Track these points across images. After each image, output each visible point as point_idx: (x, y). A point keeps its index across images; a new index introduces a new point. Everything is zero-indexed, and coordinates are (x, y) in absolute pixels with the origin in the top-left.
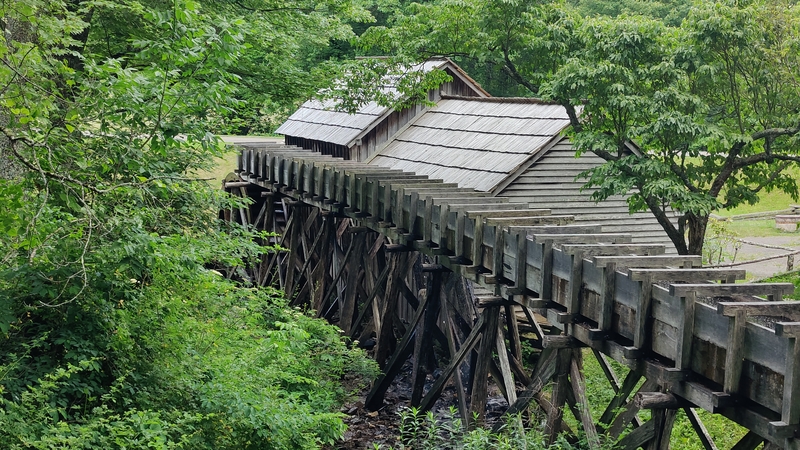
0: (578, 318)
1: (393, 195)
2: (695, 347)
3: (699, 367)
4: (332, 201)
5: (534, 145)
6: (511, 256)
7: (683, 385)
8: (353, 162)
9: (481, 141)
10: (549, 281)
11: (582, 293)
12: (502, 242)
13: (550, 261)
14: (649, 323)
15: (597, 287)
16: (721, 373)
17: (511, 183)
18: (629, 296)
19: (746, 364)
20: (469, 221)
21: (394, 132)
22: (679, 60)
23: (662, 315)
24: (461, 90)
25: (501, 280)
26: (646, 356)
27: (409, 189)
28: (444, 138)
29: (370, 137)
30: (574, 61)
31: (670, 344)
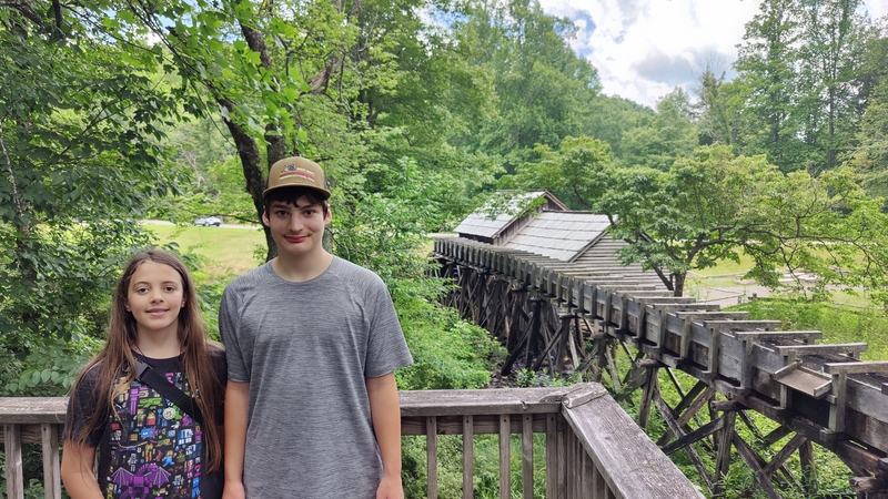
0: (610, 323)
1: (516, 262)
2: (667, 336)
3: (668, 345)
4: (483, 267)
5: (593, 236)
6: (576, 292)
7: (661, 355)
8: (495, 246)
9: (564, 234)
10: (595, 305)
11: (611, 310)
12: (571, 286)
13: (596, 294)
14: (644, 324)
15: (618, 307)
16: (679, 348)
17: (580, 256)
18: (634, 311)
19: (692, 343)
20: (554, 275)
21: (517, 230)
22: (668, 190)
23: (650, 320)
24: (553, 207)
25: (571, 305)
26: (643, 341)
27: (523, 259)
28: (544, 233)
29: (504, 233)
30: (611, 191)
31: (654, 335)
